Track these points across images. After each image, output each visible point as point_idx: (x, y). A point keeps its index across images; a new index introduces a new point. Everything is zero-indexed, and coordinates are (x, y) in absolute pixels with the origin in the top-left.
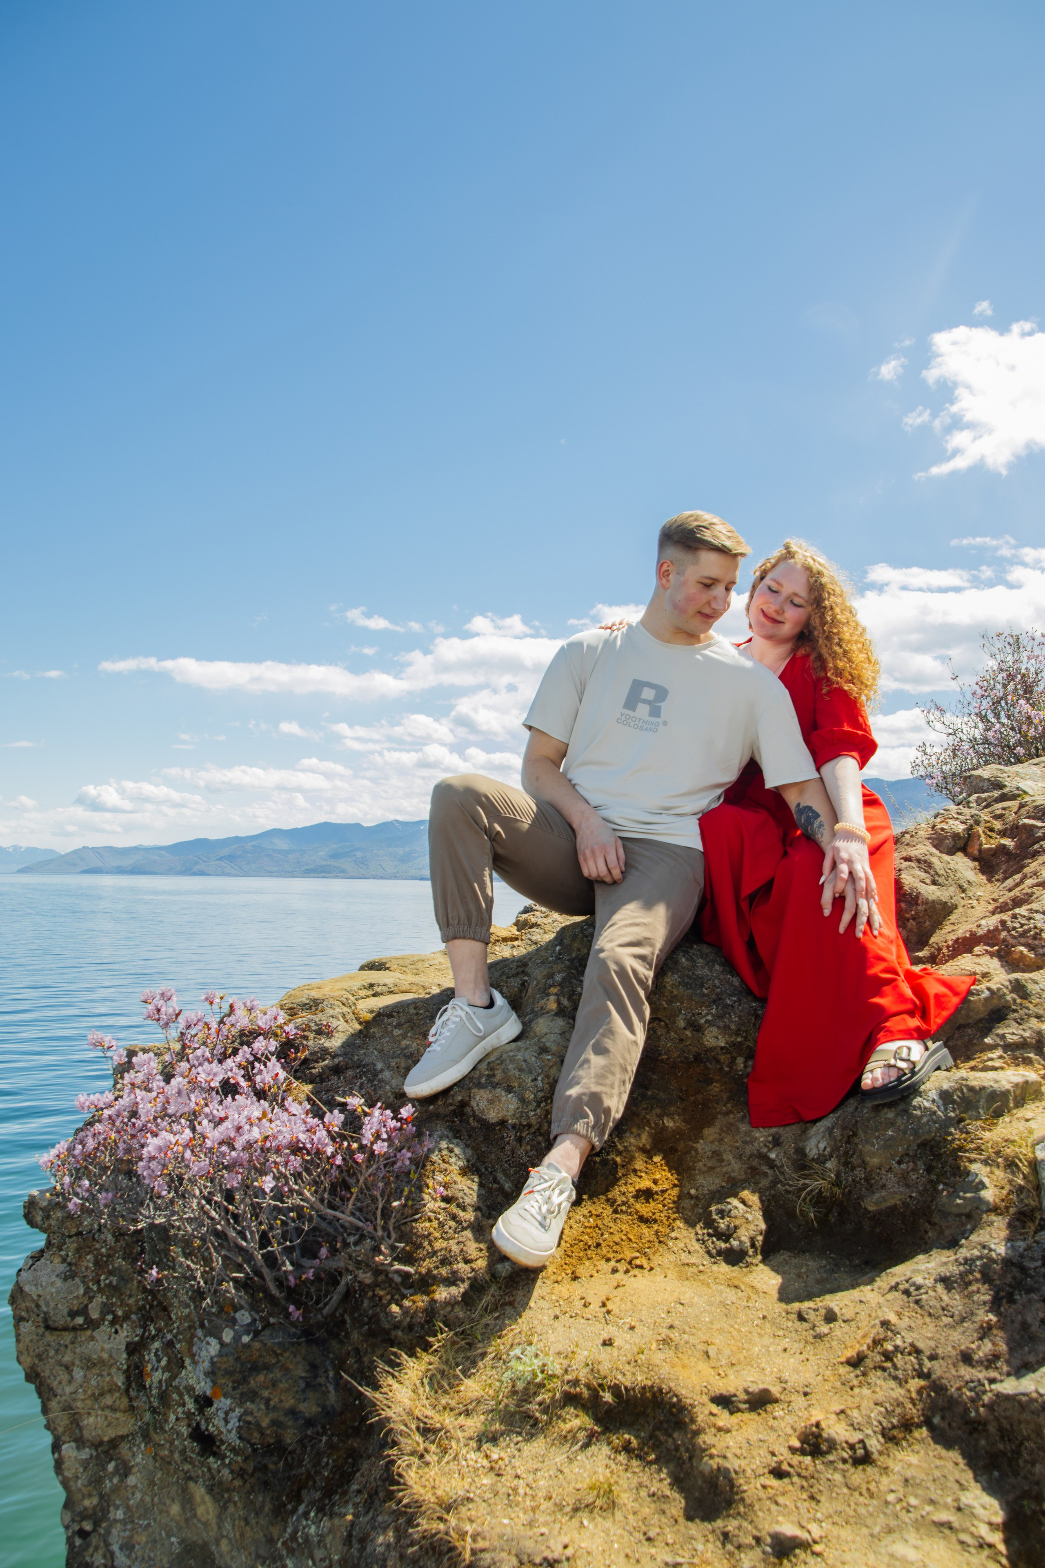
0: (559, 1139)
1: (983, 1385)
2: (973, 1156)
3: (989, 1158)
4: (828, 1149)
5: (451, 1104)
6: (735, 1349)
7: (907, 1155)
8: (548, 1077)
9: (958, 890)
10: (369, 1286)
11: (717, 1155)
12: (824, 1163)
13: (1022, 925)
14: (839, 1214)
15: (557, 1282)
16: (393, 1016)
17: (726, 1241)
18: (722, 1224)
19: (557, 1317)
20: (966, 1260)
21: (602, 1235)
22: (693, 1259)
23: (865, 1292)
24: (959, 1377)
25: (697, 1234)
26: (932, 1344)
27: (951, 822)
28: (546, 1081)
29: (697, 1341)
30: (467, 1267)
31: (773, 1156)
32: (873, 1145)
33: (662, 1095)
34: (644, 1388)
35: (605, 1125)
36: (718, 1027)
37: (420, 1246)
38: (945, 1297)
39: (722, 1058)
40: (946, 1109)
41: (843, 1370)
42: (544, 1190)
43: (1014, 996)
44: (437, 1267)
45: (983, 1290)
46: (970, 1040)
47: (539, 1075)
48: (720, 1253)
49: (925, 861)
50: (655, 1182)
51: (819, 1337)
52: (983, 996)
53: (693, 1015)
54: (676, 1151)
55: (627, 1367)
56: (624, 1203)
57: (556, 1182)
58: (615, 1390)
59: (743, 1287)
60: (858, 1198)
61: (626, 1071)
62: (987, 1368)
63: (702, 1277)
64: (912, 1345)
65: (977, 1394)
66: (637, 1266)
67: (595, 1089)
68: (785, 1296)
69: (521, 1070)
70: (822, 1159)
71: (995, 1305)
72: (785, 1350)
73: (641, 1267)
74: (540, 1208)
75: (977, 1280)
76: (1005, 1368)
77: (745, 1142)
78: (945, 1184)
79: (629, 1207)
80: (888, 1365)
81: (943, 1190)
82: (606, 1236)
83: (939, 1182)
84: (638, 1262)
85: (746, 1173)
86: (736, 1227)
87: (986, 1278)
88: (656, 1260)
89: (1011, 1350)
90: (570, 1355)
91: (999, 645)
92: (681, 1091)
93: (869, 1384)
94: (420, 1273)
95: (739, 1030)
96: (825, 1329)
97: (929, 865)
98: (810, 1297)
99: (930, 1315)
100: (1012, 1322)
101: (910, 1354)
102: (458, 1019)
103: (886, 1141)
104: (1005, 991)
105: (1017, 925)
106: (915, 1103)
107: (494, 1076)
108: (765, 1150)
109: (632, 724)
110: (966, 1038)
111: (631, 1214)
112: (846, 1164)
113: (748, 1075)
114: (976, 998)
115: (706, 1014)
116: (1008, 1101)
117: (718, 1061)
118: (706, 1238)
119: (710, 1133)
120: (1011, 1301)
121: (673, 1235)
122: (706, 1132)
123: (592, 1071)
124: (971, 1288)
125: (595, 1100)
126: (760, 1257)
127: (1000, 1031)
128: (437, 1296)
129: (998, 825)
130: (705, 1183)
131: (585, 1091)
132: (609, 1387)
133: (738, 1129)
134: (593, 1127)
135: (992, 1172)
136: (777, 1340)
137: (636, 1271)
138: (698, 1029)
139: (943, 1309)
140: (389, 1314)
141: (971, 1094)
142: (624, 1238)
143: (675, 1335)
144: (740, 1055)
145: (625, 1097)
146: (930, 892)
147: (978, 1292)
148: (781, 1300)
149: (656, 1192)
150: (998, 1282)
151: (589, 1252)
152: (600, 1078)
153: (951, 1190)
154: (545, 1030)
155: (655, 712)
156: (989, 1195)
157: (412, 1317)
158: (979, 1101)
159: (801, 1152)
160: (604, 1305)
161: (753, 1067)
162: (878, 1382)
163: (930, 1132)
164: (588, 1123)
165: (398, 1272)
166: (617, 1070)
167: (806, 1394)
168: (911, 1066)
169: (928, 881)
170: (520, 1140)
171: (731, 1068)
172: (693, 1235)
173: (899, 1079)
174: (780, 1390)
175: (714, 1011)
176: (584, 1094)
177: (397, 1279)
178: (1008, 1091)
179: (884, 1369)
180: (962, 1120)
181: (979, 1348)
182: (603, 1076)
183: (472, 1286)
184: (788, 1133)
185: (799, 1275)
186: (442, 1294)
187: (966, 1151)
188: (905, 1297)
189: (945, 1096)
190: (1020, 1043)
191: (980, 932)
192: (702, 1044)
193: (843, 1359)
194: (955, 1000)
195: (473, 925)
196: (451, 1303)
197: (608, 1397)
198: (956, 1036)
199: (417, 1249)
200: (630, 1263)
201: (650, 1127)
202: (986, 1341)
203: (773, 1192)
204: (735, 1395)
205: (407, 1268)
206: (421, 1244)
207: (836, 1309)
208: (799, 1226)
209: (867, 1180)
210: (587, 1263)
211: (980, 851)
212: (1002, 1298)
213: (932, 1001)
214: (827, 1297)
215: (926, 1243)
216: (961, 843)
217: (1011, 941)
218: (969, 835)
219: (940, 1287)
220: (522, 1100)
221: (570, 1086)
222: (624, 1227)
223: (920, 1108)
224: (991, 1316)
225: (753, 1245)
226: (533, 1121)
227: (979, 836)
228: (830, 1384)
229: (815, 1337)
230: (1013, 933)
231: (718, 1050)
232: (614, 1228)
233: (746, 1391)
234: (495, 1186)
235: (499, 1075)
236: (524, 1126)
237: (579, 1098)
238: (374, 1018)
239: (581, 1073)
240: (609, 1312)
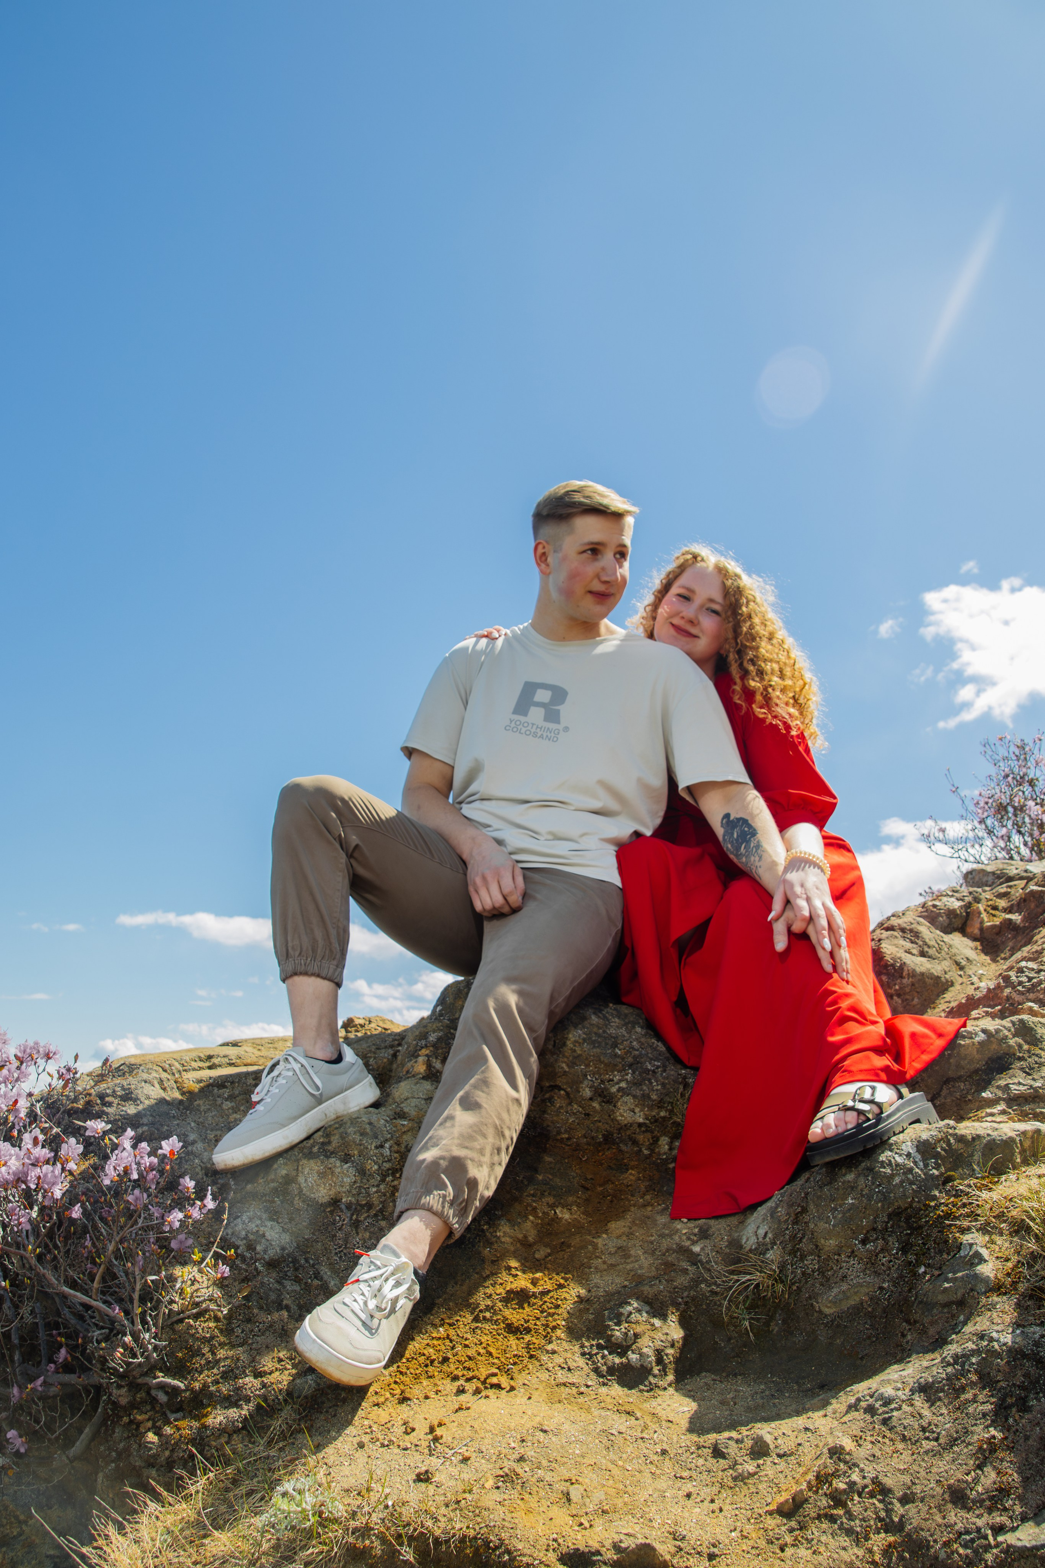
0: (405, 1215)
1: (986, 1537)
2: (965, 1223)
3: (988, 1223)
4: (770, 1235)
5: (273, 1181)
6: (612, 1491)
7: (874, 1229)
8: (398, 1144)
9: (954, 967)
10: (124, 1408)
11: (623, 1252)
12: (764, 1254)
13: (1030, 979)
14: (784, 1321)
15: (377, 1405)
16: (225, 1087)
17: (622, 1354)
18: (618, 1333)
19: (361, 1445)
20: (956, 1357)
21: (453, 1348)
22: (572, 1378)
23: (817, 1419)
24: (946, 1526)
25: (582, 1346)
26: (907, 1479)
27: (945, 899)
28: (396, 1148)
29: (556, 1479)
30: (257, 1383)
31: (696, 1249)
32: (828, 1222)
33: (558, 1181)
34: (463, 1539)
35: (468, 1203)
36: (634, 1097)
37: (198, 1353)
38: (926, 1412)
39: (641, 1138)
40: (926, 1165)
41: (771, 1522)
42: (375, 1278)
43: (1019, 1040)
44: (217, 1382)
45: (981, 1398)
46: (963, 1097)
47: (386, 1140)
48: (611, 1370)
49: (911, 931)
50: (534, 1282)
51: (740, 1478)
52: (977, 1039)
53: (602, 1082)
54: (569, 1246)
55: (443, 1510)
56: (488, 1308)
57: (390, 1269)
58: (419, 1541)
59: (639, 1415)
60: (810, 1298)
61: (503, 1136)
62: (990, 1510)
63: (581, 1399)
64: (875, 1481)
65: (976, 1552)
66: (493, 1386)
67: (458, 1152)
68: (697, 1426)
69: (363, 1134)
70: (761, 1249)
71: (999, 1416)
72: (688, 1496)
73: (498, 1386)
74: (365, 1303)
75: (973, 1384)
76: (1018, 1509)
77: (662, 1236)
78: (928, 1266)
79: (495, 1313)
80: (840, 1512)
81: (925, 1273)
82: (459, 1348)
83: (918, 1264)
84: (494, 1380)
85: (657, 1269)
86: (636, 1336)
87: (986, 1380)
88: (521, 1378)
89: (1026, 1480)
90: (364, 1492)
91: (1002, 752)
92: (586, 1179)
93: (809, 1541)
94: (192, 1391)
95: (661, 1101)
96: (750, 1467)
97: (917, 934)
98: (733, 1426)
99: (904, 1439)
100: (1027, 1438)
101: (872, 1495)
102: (290, 1073)
103: (844, 1214)
104: (1006, 1033)
105: (1024, 979)
106: (882, 1158)
107: (329, 1143)
108: (688, 1243)
109: (523, 730)
110: (958, 1095)
111: (496, 1322)
112: (793, 1252)
113: (675, 1159)
114: (968, 1041)
115: (619, 1082)
116: (1013, 1154)
117: (635, 1142)
118: (595, 1351)
119: (617, 1226)
120: (1023, 1407)
121: (549, 1347)
122: (612, 1225)
123: (456, 1131)
124: (963, 1397)
125: (456, 1167)
126: (671, 1377)
127: (1002, 1083)
128: (210, 1421)
129: (1002, 903)
130: (601, 1283)
131: (444, 1154)
132: (411, 1538)
133: (655, 1222)
134: (452, 1203)
135: (993, 1242)
136: (679, 1483)
137: (491, 1392)
138: (608, 1099)
139: (924, 1429)
140: (143, 1446)
141: (961, 1145)
142: (482, 1351)
143: (523, 1469)
144: (665, 1134)
145: (500, 1171)
146: (919, 964)
147: (974, 1400)
148: (691, 1430)
149: (534, 1294)
150: (1003, 1384)
151: (430, 1369)
152: (467, 1139)
153: (937, 1273)
154: (406, 1094)
155: (552, 716)
156: (988, 1269)
157: (173, 1451)
158: (972, 1155)
159: (735, 1244)
160: (432, 1430)
161: (680, 1148)
162: (823, 1538)
163: (905, 1196)
164: (444, 1197)
165: (162, 1387)
166: (490, 1132)
167: (711, 1557)
168: (876, 1110)
169: (915, 951)
170: (356, 1224)
171: (652, 1151)
172: (577, 1348)
173: (859, 1126)
174: (673, 1550)
175: (629, 1077)
176: (442, 1158)
177: (162, 1398)
178: (1012, 1140)
179: (832, 1519)
180: (949, 1179)
181: (976, 1480)
182: (471, 1138)
183: (259, 1407)
184: (720, 1227)
185: (723, 1403)
186: (217, 1418)
187: (956, 1218)
188: (868, 1417)
189: (925, 1148)
190: (1030, 1095)
191: (978, 994)
192: (614, 1120)
193: (773, 1507)
194: (940, 1043)
195: (319, 958)
196: (228, 1431)
197: (408, 1554)
198: (944, 1092)
199: (193, 1356)
200: (484, 1382)
201: (536, 1217)
202: (988, 1469)
203: (692, 1293)
204: (598, 1553)
205: (176, 1382)
206: (199, 1349)
207: (768, 1438)
208: (730, 1339)
209: (821, 1272)
210: (425, 1382)
211: (981, 929)
212: (1010, 1406)
213: (907, 1041)
214: (759, 1425)
215: (903, 1350)
216: (958, 923)
217: (1017, 998)
218: (968, 914)
219: (919, 1401)
220: (362, 1172)
221: (426, 1148)
222: (484, 1339)
223: (890, 1164)
224: (993, 1431)
225: (660, 1361)
226: (375, 1200)
227: (980, 913)
228: (751, 1543)
229: (735, 1479)
230: (1020, 988)
231: (635, 1126)
232: (471, 1339)
233: (616, 1547)
234: (316, 1282)
235: (335, 1140)
236: (362, 1206)
237: (435, 1163)
238: (202, 1090)
239: (441, 1132)
240: (436, 1439)
